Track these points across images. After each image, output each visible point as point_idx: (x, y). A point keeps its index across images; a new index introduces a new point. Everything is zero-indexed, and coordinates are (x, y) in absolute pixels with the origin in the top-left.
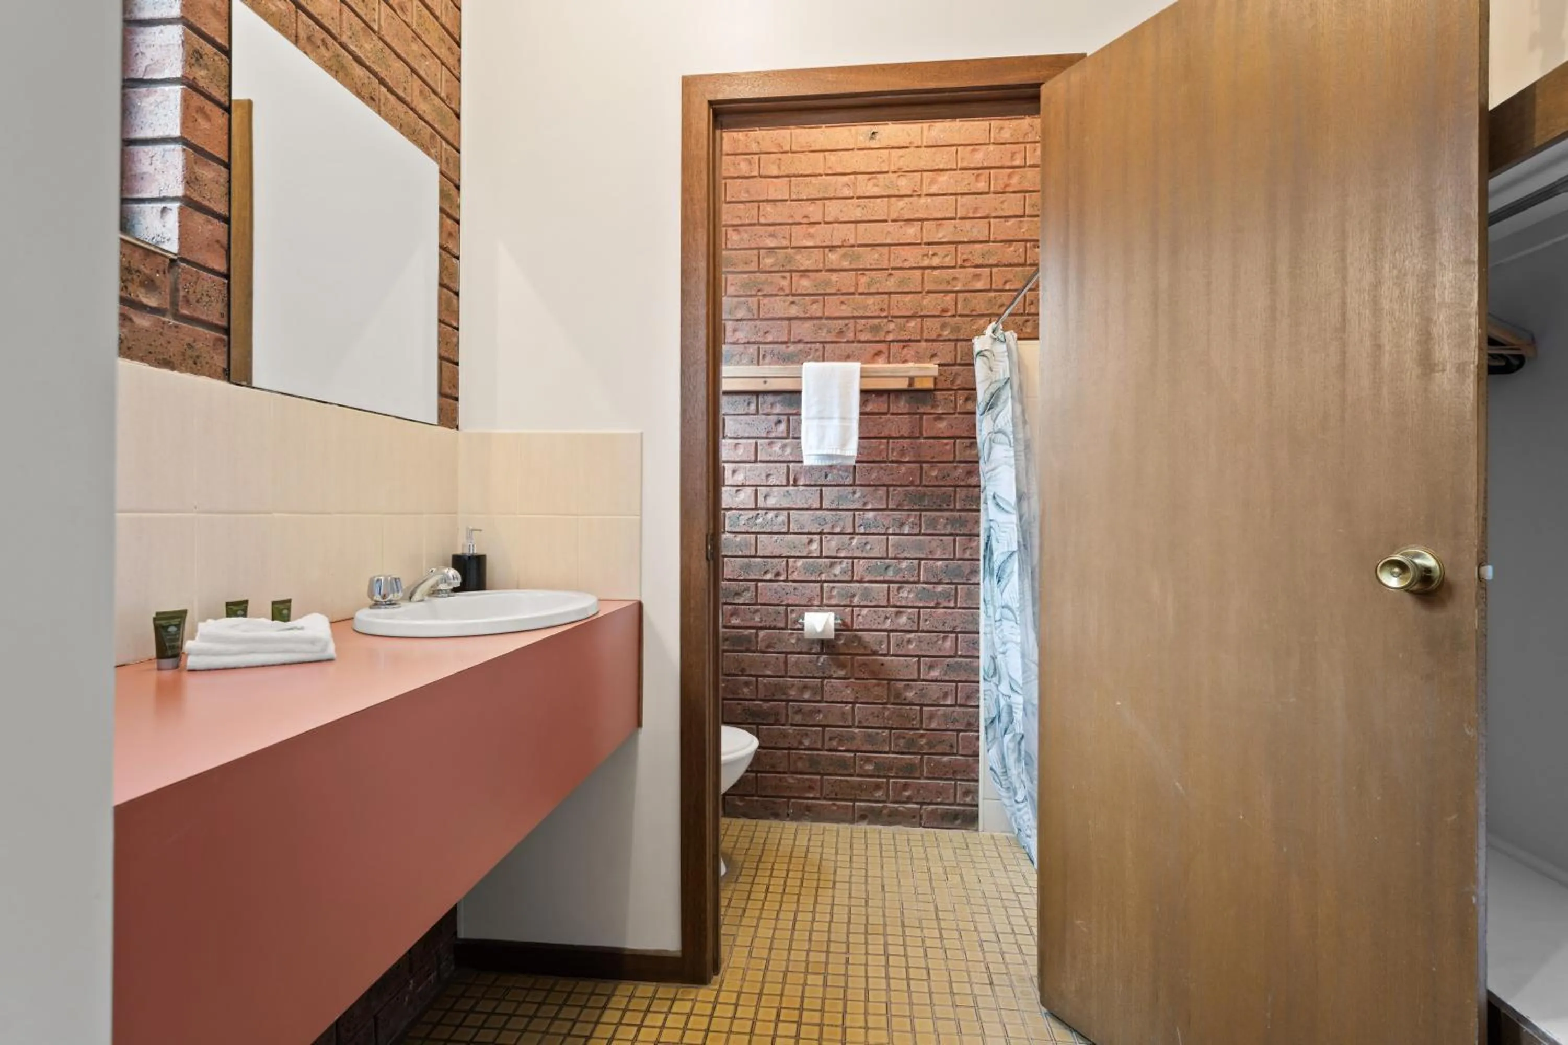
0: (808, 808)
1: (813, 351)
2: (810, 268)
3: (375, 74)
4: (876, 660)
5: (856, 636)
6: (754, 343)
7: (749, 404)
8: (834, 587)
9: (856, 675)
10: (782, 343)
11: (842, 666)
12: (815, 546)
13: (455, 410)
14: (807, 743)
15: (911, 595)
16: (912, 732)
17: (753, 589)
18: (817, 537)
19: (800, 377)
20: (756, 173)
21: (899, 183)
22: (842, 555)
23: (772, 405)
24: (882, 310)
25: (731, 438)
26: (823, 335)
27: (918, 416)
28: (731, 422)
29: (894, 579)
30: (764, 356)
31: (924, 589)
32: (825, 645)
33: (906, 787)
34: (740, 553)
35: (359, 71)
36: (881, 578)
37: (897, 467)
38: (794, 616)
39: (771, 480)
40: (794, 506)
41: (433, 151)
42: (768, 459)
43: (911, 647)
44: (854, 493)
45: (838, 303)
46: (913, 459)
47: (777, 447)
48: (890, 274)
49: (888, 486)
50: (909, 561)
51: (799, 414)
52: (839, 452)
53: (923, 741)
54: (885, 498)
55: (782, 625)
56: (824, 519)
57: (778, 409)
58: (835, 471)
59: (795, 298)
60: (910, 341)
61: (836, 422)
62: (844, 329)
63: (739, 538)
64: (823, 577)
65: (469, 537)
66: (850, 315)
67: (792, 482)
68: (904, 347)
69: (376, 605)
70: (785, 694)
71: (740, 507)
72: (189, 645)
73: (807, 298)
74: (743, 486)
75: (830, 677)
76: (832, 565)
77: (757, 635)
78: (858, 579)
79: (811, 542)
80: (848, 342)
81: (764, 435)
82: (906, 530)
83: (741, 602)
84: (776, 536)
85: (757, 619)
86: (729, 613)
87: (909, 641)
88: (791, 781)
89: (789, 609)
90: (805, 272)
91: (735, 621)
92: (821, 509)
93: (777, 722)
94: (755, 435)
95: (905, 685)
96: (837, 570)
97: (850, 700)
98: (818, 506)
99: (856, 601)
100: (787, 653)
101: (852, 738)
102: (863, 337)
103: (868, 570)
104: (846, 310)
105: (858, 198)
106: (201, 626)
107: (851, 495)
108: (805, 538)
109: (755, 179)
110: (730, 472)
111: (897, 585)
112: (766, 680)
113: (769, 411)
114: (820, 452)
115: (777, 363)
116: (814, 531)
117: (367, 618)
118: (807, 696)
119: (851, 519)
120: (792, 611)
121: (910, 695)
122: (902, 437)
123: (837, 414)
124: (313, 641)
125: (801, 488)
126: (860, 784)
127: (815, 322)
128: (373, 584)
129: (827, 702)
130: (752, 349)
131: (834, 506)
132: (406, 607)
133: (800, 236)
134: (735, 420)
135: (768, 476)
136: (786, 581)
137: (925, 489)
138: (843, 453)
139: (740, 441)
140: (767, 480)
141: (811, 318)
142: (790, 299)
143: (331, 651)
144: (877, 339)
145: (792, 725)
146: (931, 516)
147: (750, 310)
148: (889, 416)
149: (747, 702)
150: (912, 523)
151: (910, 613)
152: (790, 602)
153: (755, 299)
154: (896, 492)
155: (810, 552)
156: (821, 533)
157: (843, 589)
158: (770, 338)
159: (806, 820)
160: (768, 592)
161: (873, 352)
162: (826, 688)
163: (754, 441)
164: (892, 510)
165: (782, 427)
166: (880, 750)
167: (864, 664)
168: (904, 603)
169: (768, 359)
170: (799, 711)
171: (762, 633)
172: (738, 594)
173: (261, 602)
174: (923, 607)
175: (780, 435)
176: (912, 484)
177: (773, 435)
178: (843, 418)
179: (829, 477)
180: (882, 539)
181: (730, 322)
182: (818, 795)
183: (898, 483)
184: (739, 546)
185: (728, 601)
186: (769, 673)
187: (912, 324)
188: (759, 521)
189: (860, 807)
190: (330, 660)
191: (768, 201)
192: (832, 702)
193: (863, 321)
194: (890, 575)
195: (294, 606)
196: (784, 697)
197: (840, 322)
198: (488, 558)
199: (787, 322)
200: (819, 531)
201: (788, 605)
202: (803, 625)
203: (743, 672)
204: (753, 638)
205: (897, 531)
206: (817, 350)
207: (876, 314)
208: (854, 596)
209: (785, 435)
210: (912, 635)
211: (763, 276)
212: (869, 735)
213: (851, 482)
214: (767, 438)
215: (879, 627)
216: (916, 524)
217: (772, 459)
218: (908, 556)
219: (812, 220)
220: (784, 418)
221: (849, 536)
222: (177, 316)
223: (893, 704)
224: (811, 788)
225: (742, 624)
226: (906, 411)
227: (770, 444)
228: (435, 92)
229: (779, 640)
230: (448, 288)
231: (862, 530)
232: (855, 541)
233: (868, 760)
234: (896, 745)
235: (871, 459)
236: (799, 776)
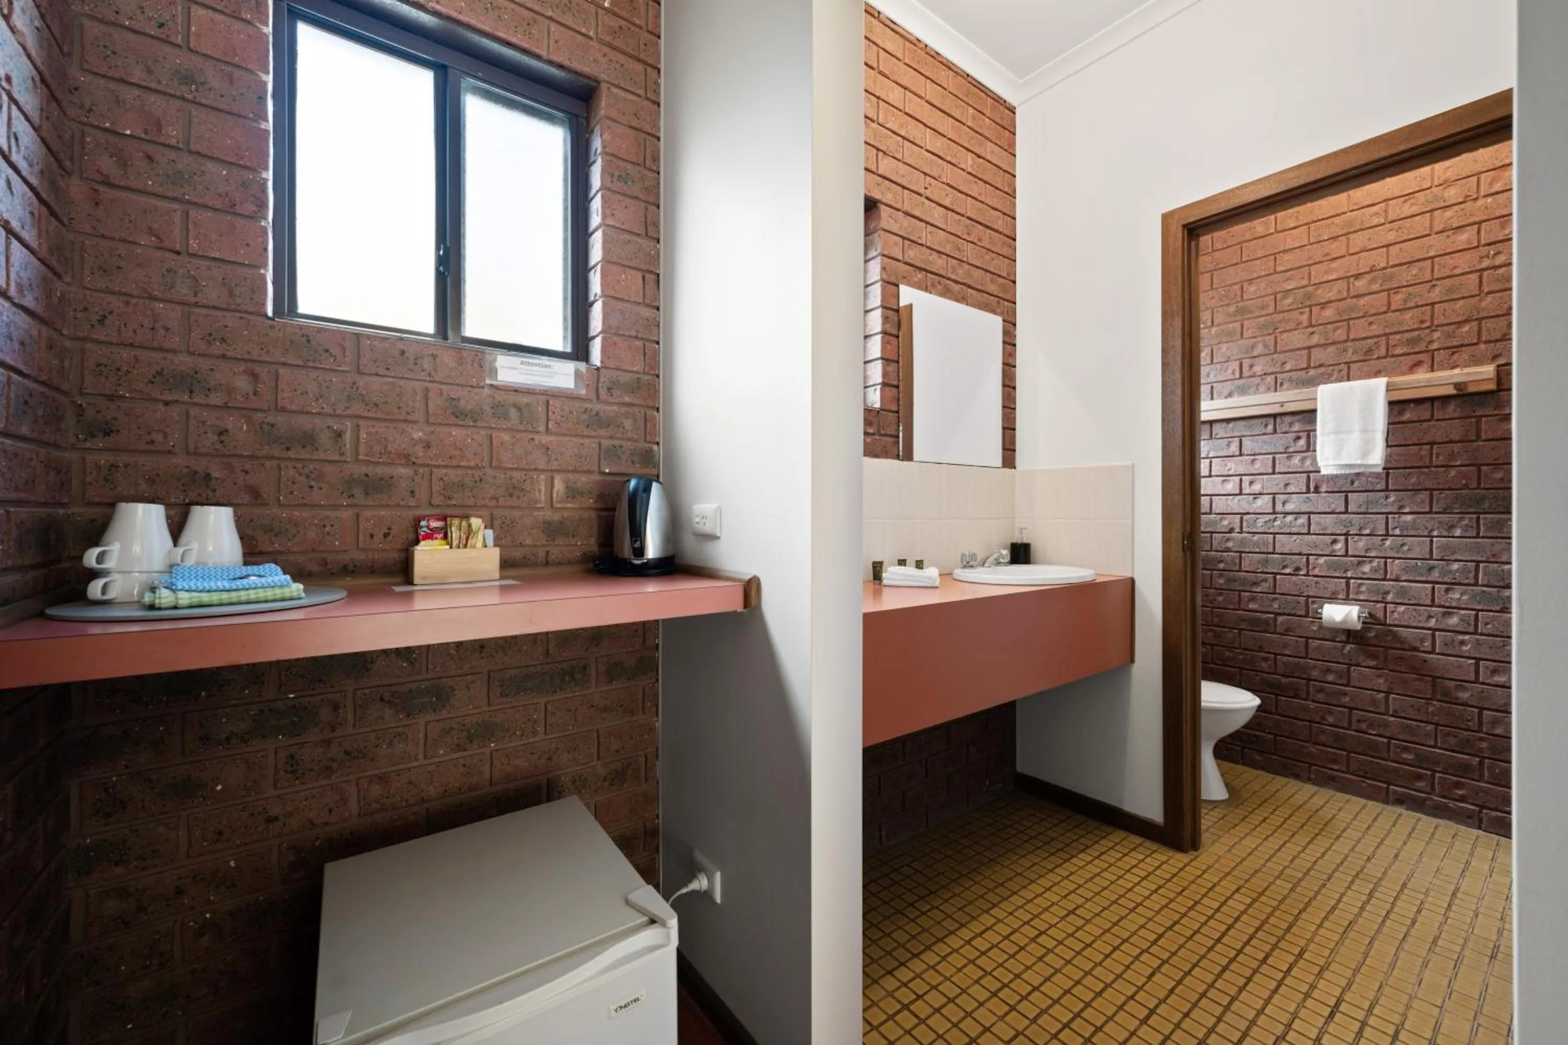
0: (1333, 779)
1: (1335, 372)
2: (1332, 299)
3: (964, 284)
4: (1417, 656)
5: (1390, 631)
6: (1272, 373)
7: (1266, 425)
8: (1362, 584)
9: (1391, 668)
10: (1301, 369)
11: (1374, 656)
12: (1339, 546)
13: (1014, 458)
14: (1331, 720)
15: (1465, 597)
16: (1466, 733)
17: (1271, 581)
18: (1343, 538)
19: (1316, 399)
20: (1272, 230)
21: (1446, 194)
22: (1373, 555)
23: (1291, 424)
24: (1422, 322)
25: (1248, 455)
26: (1349, 356)
27: (1474, 420)
28: (1248, 442)
29: (1440, 580)
30: (1282, 384)
31: (1484, 592)
32: (1350, 634)
33: (1458, 785)
34: (1258, 550)
35: (957, 287)
36: (1424, 579)
37: (1445, 472)
38: (1316, 606)
39: (1291, 489)
40: (1315, 510)
41: (998, 311)
42: (1286, 470)
43: (1465, 648)
44: (1387, 497)
45: (1367, 324)
46: (1467, 462)
47: (1296, 460)
48: (1434, 286)
49: (1431, 490)
50: (1462, 563)
51: (1315, 430)
52: (1359, 462)
53: (1484, 745)
54: (1427, 501)
55: (1303, 613)
56: (1350, 522)
57: (1296, 427)
58: (1364, 478)
59: (1314, 329)
60: (1462, 346)
61: (1356, 435)
62: (1374, 347)
63: (1256, 538)
64: (1349, 574)
65: (1021, 532)
66: (1382, 332)
67: (1312, 489)
68: (1453, 353)
69: (965, 567)
70: (1305, 673)
71: (1257, 511)
72: (884, 575)
73: (1328, 326)
74: (1260, 494)
75: (1358, 665)
76: (1360, 563)
77: (1275, 620)
78: (1392, 577)
79: (1334, 542)
80: (1378, 358)
81: (1282, 450)
82: (1458, 532)
83: (1258, 590)
84: (1295, 537)
85: (1276, 606)
86: (1246, 600)
87: (1462, 643)
88: (1312, 749)
89: (1310, 600)
90: (1323, 305)
91: (1252, 606)
92: (1346, 512)
93: (1296, 696)
94: (1273, 451)
95: (1457, 685)
96: (1366, 568)
97: (1382, 689)
98: (1343, 510)
99: (1389, 598)
100: (1308, 638)
101: (1386, 725)
102: (1398, 351)
103: (1406, 570)
104: (1376, 329)
105: (1391, 222)
106: (889, 569)
107: (1383, 500)
108: (1328, 539)
109: (1272, 236)
110: (1247, 483)
111: (1444, 586)
112: (1285, 659)
113: (1287, 429)
114: (1337, 463)
115: (1295, 388)
116: (1339, 532)
117: (960, 573)
118: (1330, 678)
119: (1384, 522)
120: (1313, 602)
121: (1464, 696)
122: (1451, 442)
123: (1357, 427)
124: (930, 578)
125: (1324, 495)
126: (1396, 770)
127: (1339, 346)
128: (963, 556)
129: (1353, 687)
130: (1270, 379)
131: (1362, 510)
132: (980, 569)
133: (1318, 274)
134: (1252, 440)
135: (1286, 485)
136: (1307, 575)
137: (1484, 491)
138: (1365, 462)
139: (1257, 457)
140: (1285, 489)
141: (1334, 343)
142: (1310, 330)
143: (937, 583)
144: (1417, 350)
145: (1313, 701)
146: (1492, 519)
147: (1266, 346)
148: (1433, 423)
149: (1265, 675)
150: (1467, 525)
151: (1463, 615)
152: (1311, 593)
153: (1272, 337)
154: (1443, 495)
155: (1333, 551)
156: (1347, 535)
157: (1372, 585)
158: (1288, 367)
159: (1330, 788)
160: (1285, 584)
161: (1411, 363)
162: (1353, 675)
163: (1271, 456)
164: (1436, 513)
165: (1302, 442)
166: (1424, 742)
167: (1401, 658)
168: (1454, 604)
169: (1285, 386)
170: (1321, 690)
171: (1280, 619)
172: (1255, 584)
173: (911, 561)
174: (1482, 610)
175: (1300, 449)
176: (1466, 486)
177: (1291, 450)
178: (1365, 431)
179: (1356, 484)
180: (1423, 542)
181: (1248, 360)
182: (1344, 769)
183: (1446, 487)
184: (1256, 544)
185: (1246, 589)
186: (1288, 652)
187: (1466, 328)
188: (1277, 523)
189: (1395, 792)
190: (936, 587)
191: (1284, 251)
192: (1361, 688)
193: (1398, 337)
194: (1435, 575)
195: (925, 563)
196: (1304, 676)
197: (1369, 341)
198: (1032, 548)
199: (1307, 351)
200: (1344, 532)
201: (1308, 597)
202: (1321, 614)
203: (1261, 649)
204: (1271, 622)
205: (1445, 534)
206: (1340, 371)
207: (1415, 326)
208: (1387, 593)
209: (1304, 449)
210: (1467, 637)
211: (1280, 316)
212: (1408, 726)
213: (1384, 487)
214: (1285, 453)
215: (1420, 625)
216: (1472, 527)
217: (1290, 470)
218: (1460, 558)
219: (1334, 256)
220: (1304, 435)
221: (1381, 538)
222: (880, 435)
223: (1439, 701)
224: (1335, 761)
225: (1260, 609)
226: (1456, 415)
227: (1288, 458)
228: (1000, 276)
229: (1300, 626)
230: (1009, 386)
231: (1397, 532)
232: (1388, 543)
233: (1406, 749)
234: (1444, 742)
235: (1410, 465)
236: (1321, 748)
